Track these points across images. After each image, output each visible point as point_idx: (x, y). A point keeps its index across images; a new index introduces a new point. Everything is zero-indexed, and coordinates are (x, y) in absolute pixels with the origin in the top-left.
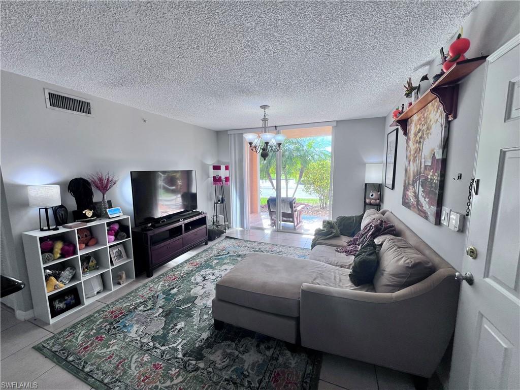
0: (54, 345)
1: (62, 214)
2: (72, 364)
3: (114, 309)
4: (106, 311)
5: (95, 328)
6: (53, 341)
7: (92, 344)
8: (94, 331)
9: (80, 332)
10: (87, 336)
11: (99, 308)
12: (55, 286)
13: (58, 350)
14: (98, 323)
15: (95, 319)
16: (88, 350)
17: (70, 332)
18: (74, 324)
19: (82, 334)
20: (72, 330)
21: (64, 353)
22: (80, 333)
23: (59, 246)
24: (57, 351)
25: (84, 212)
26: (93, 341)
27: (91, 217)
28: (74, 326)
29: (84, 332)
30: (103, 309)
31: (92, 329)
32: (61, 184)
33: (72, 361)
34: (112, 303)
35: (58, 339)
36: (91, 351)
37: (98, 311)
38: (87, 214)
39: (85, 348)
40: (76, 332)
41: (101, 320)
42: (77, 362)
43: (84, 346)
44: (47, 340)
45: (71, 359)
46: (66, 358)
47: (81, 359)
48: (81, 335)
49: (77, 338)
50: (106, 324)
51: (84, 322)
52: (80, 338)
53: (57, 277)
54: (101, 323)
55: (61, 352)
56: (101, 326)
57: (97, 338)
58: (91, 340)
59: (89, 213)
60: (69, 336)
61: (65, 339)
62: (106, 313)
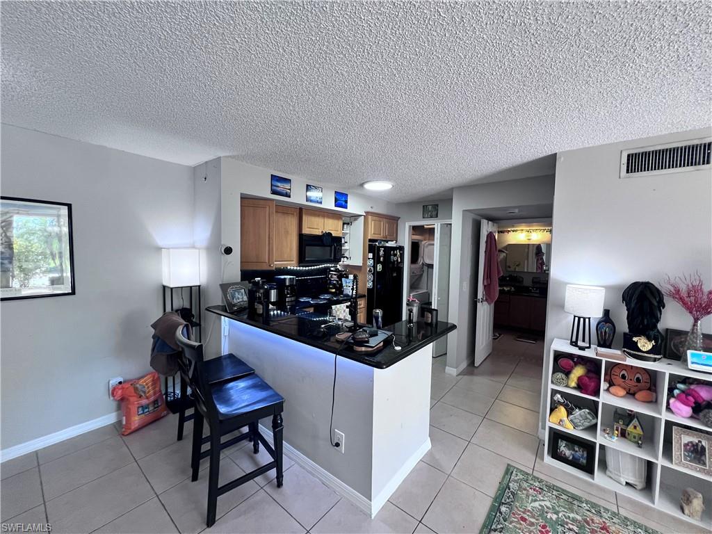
0: (516, 481)
1: (605, 332)
2: (496, 514)
3: (613, 528)
4: (601, 517)
5: (560, 515)
6: (521, 477)
7: (532, 524)
8: (554, 517)
9: (546, 499)
10: (542, 512)
11: (602, 503)
12: (561, 420)
13: (511, 490)
14: (572, 515)
15: (575, 508)
16: (521, 524)
17: (540, 488)
18: (554, 486)
19: (543, 503)
20: (545, 489)
21: (509, 498)
22: (543, 500)
23: (578, 372)
24: (509, 489)
25: (635, 339)
26: (537, 524)
27: (647, 352)
28: (551, 488)
29: (548, 504)
30: (602, 510)
31: (557, 513)
32: (608, 288)
33: (500, 513)
34: (626, 518)
35: (526, 481)
36: (520, 529)
37: (594, 505)
38: (639, 345)
39: (524, 519)
40: (544, 495)
41: (579, 518)
42: (501, 518)
43: (525, 516)
44: (521, 471)
45: (503, 509)
46: (503, 503)
47: (505, 521)
48: (540, 503)
49: (536, 501)
50: (575, 528)
51: (564, 497)
52: (536, 504)
53: (569, 413)
54: (574, 520)
55: (510, 494)
56: (567, 523)
57: (544, 527)
58: (537, 520)
59: (644, 344)
60: (534, 490)
61: (528, 489)
62: (597, 519)
